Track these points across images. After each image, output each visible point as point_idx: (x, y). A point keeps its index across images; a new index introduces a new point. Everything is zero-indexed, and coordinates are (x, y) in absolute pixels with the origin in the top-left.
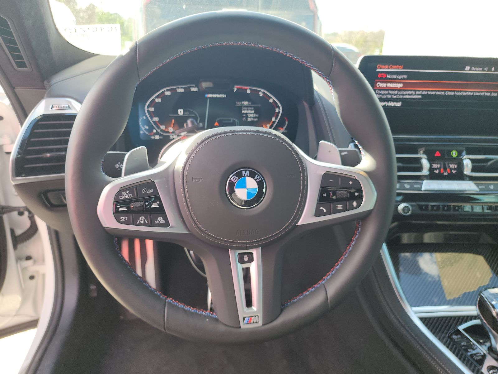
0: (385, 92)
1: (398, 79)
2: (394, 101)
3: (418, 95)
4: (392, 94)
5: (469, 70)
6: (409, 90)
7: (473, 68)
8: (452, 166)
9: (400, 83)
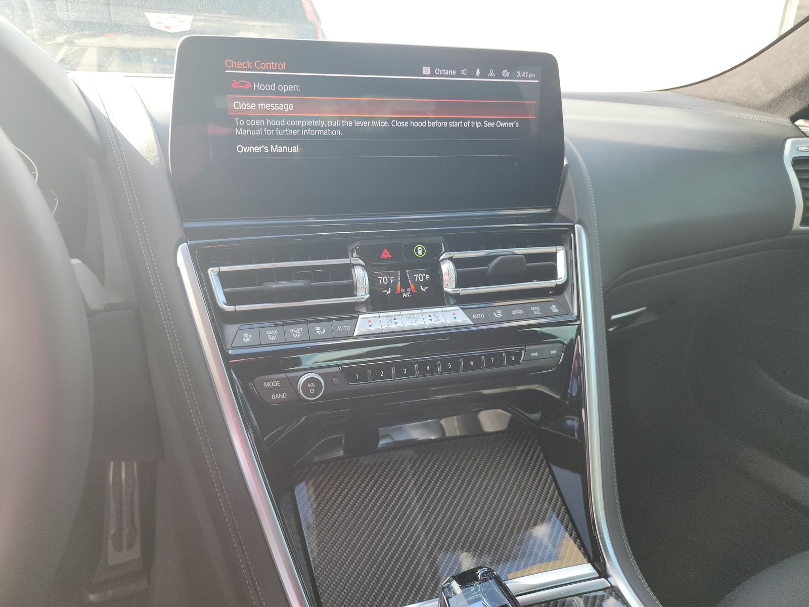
0: (257, 123)
1: (282, 93)
2: (281, 144)
3: (332, 128)
4: (274, 128)
5: (429, 73)
6: (311, 118)
7: (438, 71)
8: (420, 277)
9: (289, 102)
